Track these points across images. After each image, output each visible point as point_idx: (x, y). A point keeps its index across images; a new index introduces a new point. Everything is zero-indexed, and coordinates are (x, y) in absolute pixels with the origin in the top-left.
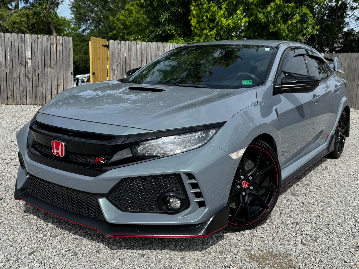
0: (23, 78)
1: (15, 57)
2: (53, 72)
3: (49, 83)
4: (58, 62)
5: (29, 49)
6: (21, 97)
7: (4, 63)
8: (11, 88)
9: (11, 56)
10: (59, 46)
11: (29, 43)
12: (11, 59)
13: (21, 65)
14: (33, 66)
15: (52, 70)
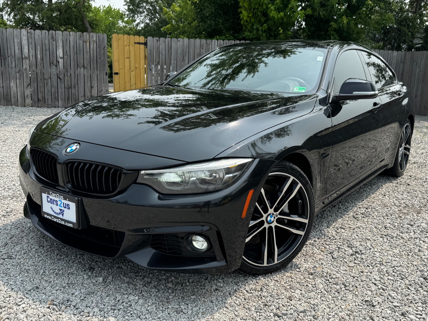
0: (54, 78)
1: (46, 56)
2: (87, 72)
3: (82, 84)
4: (91, 62)
5: (60, 48)
6: (53, 100)
7: (35, 63)
8: (41, 90)
9: (42, 55)
10: (93, 43)
11: (61, 41)
12: (42, 58)
13: (52, 64)
14: (65, 66)
15: (85, 70)
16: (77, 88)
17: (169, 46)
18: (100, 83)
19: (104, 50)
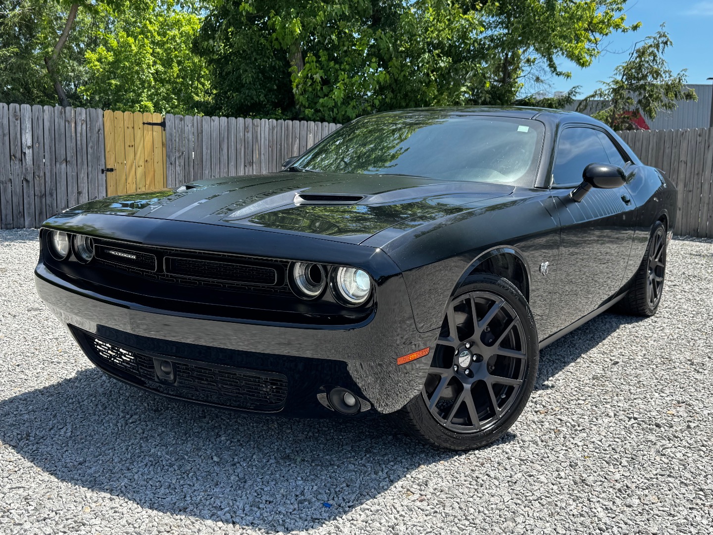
0: (17, 182)
1: (3, 144)
2: (71, 169)
3: (64, 188)
4: (78, 153)
5: (27, 131)
6: (14, 216)
10: (80, 124)
11: (29, 120)
13: (13, 158)
14: (35, 160)
15: (68, 166)
16: (55, 196)
17: (199, 128)
18: (93, 186)
19: (99, 134)
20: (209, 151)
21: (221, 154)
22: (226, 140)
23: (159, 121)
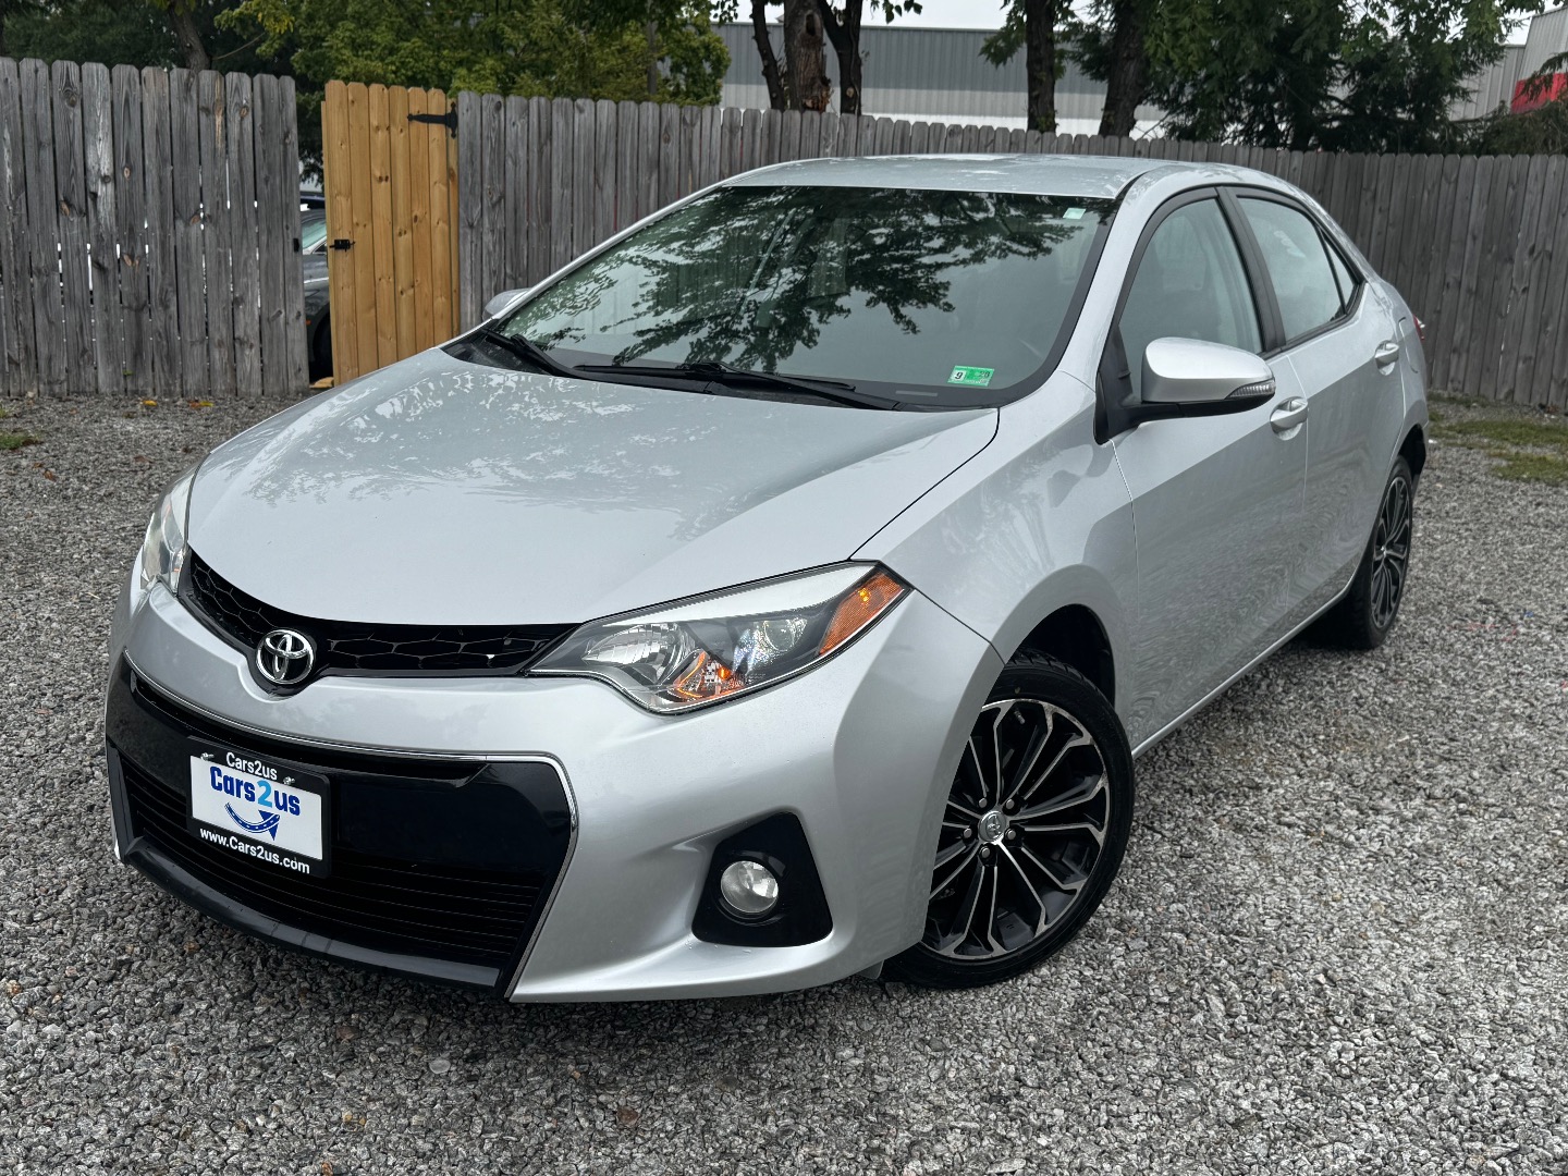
0: (76, 268)
1: (38, 170)
2: (214, 244)
3: (197, 289)
5: (100, 135)
6: (71, 360)
8: (21, 318)
9: (20, 170)
10: (238, 118)
11: (103, 106)
12: (20, 180)
13: (65, 207)
14: (122, 215)
15: (208, 231)
16: (173, 309)
17: (544, 131)
18: (271, 284)
19: (285, 145)
20: (567, 192)
21: (598, 200)
22: (611, 163)
23: (443, 113)
